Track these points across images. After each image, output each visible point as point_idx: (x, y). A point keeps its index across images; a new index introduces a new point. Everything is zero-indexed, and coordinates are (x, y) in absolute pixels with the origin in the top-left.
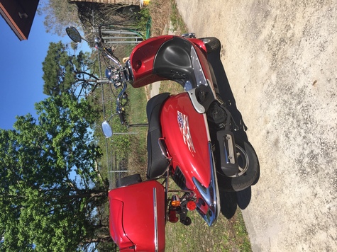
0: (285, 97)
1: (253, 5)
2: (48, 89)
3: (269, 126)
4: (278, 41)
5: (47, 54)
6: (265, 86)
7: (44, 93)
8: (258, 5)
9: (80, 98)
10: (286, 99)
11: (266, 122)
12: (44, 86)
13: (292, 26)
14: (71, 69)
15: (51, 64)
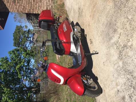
0: (129, 76)
1: (107, 24)
2: (15, 44)
3: (119, 87)
4: (122, 46)
5: (15, 30)
6: (115, 66)
7: (14, 46)
8: (110, 25)
9: (28, 48)
10: (129, 77)
11: (117, 85)
12: (14, 43)
13: (131, 40)
14: (25, 36)
15: (17, 34)
